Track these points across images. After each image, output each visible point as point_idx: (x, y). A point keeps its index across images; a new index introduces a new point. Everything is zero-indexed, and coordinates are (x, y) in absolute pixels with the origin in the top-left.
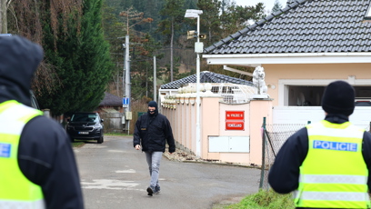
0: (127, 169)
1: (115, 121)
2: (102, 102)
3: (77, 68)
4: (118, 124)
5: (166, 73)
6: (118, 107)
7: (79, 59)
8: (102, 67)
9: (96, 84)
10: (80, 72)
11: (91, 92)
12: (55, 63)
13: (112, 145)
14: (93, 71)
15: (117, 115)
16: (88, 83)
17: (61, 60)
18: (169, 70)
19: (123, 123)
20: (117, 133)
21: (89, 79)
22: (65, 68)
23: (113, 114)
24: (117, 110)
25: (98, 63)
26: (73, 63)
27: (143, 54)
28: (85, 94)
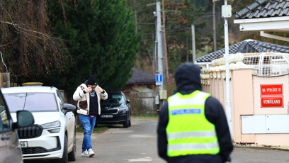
0: (143, 156)
1: (148, 102)
2: (131, 80)
3: (93, 42)
4: (151, 105)
5: (209, 44)
6: (151, 85)
7: (95, 31)
8: (123, 39)
9: (118, 59)
10: (98, 45)
11: (112, 69)
12: (67, 37)
13: (140, 129)
14: (112, 44)
15: (150, 95)
16: (108, 59)
17: (75, 32)
18: (212, 40)
19: (157, 103)
20: (150, 115)
21: (108, 54)
22: (80, 42)
23: (145, 93)
24: (150, 88)
25: (118, 35)
26: (89, 35)
27: (181, 23)
28: (104, 70)
